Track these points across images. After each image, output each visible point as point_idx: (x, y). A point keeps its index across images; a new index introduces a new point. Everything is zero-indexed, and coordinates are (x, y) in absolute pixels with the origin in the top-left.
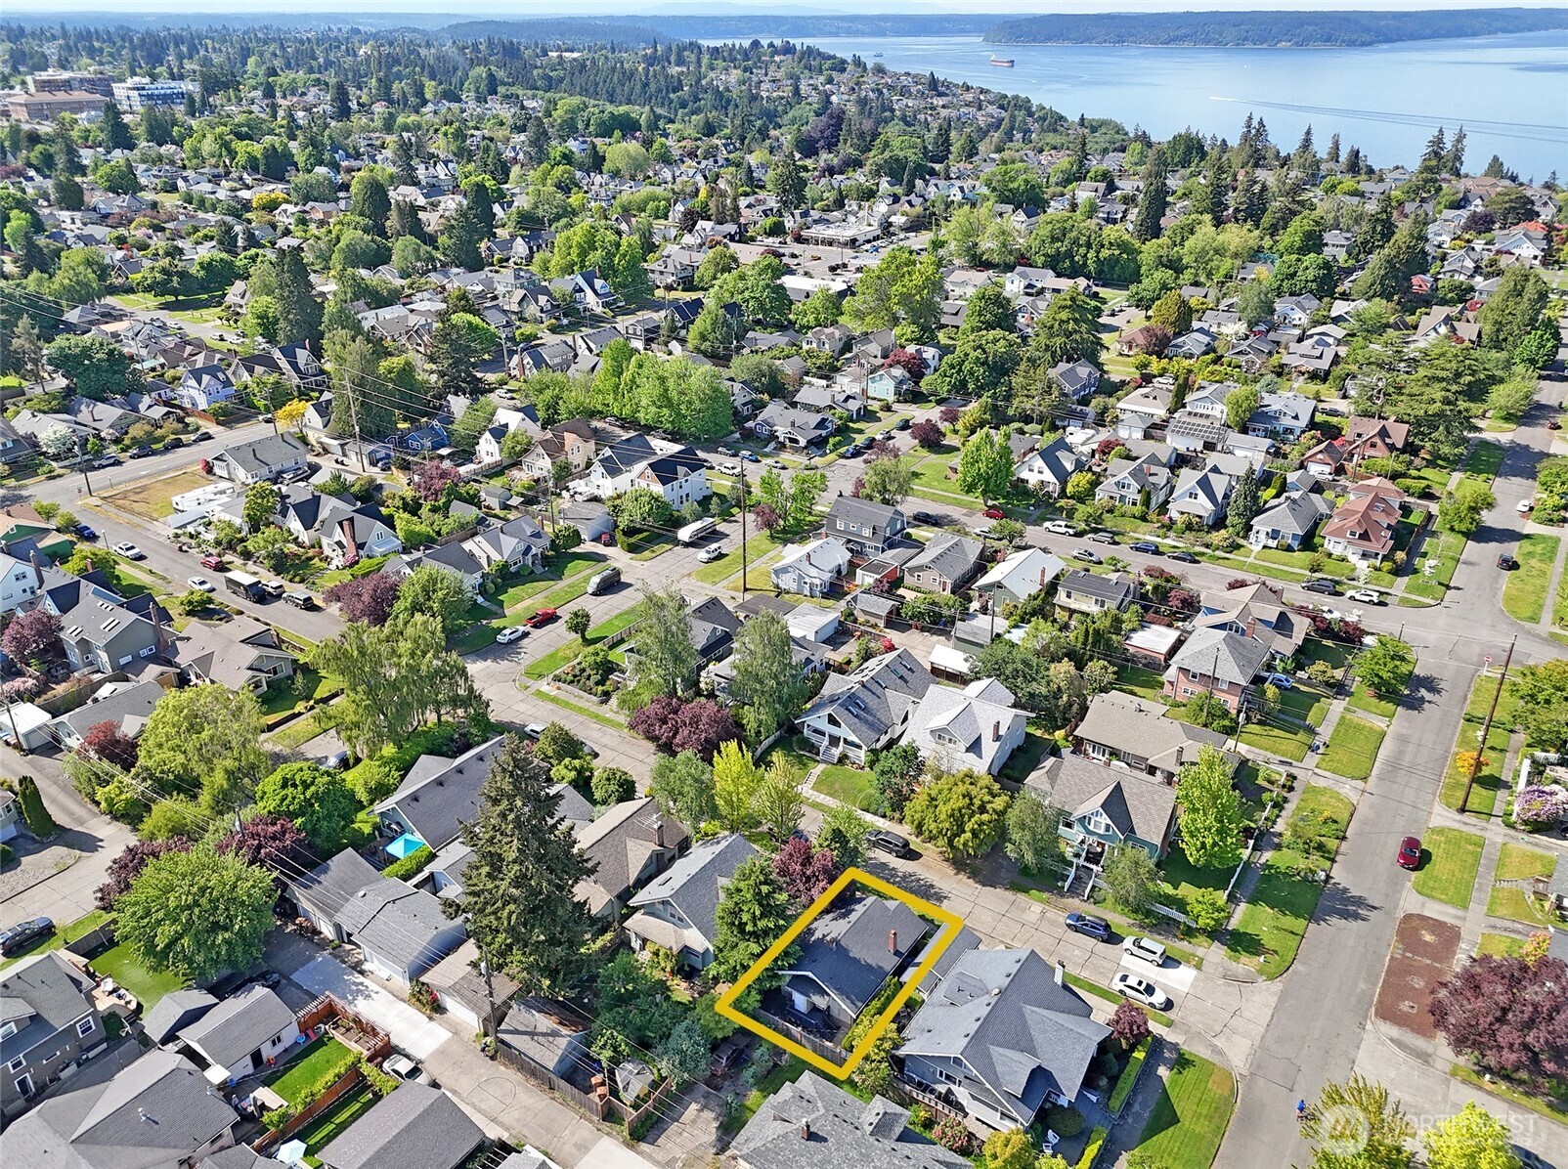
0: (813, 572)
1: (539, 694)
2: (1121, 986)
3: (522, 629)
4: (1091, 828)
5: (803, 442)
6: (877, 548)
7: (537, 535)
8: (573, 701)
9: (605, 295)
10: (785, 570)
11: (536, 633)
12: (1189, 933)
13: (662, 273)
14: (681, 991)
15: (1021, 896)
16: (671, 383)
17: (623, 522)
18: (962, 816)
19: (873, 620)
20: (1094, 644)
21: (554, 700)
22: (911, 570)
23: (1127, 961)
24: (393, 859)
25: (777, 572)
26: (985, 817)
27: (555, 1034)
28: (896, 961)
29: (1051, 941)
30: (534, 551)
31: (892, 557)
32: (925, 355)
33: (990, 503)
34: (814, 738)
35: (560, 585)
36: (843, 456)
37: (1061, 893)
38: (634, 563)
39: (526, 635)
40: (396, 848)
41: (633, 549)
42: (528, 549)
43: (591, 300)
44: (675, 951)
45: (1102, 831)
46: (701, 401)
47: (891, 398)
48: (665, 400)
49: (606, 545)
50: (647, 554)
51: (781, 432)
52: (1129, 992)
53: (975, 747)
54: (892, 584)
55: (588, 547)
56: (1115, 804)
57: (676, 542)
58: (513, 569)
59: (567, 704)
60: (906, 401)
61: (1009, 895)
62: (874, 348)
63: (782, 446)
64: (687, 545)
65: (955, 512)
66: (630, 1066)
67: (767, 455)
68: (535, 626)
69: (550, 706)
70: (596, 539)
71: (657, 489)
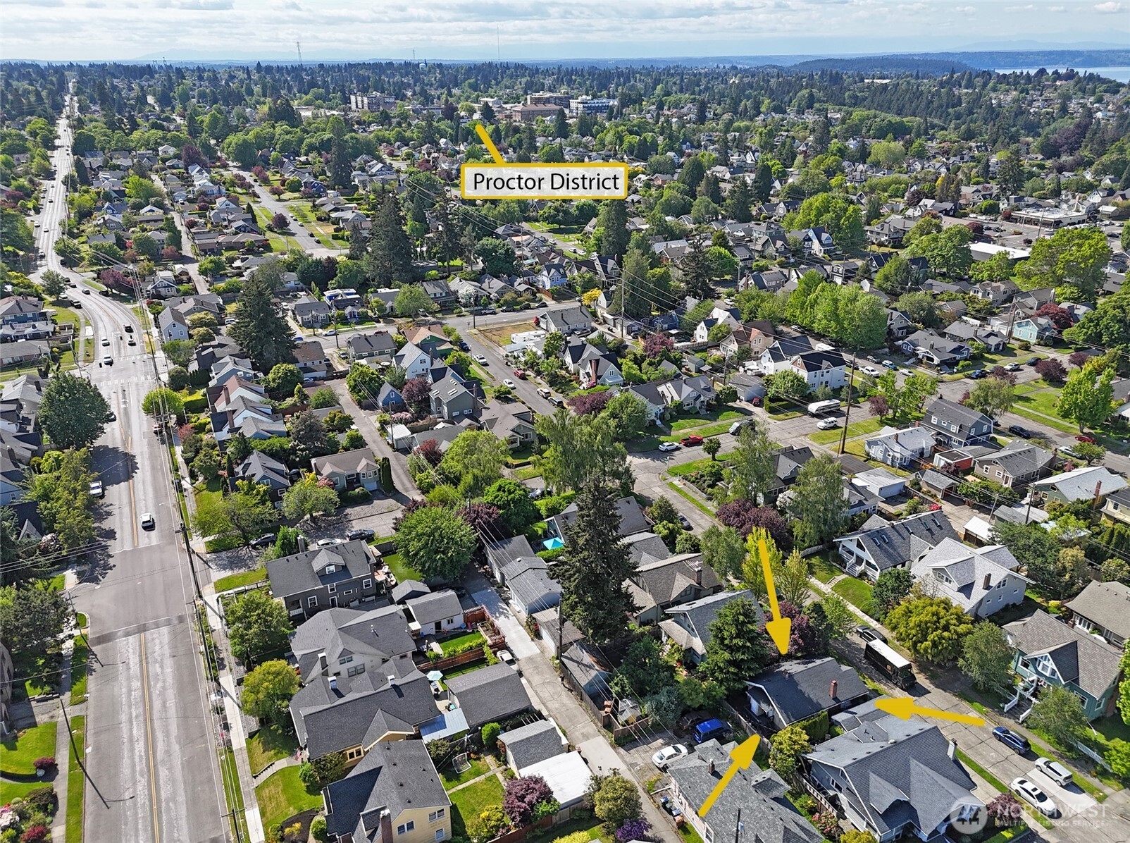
0: (897, 448)
1: (672, 485)
2: (1017, 787)
3: (676, 444)
4: (1040, 669)
5: (937, 361)
6: (960, 443)
7: (708, 389)
8: (691, 494)
9: (828, 245)
10: (875, 443)
11: (685, 449)
12: (1104, 774)
13: (878, 233)
14: (682, 674)
15: (965, 704)
16: (841, 305)
17: (772, 391)
18: (928, 628)
19: (933, 492)
20: (1117, 545)
21: (679, 490)
22: (982, 463)
23: (1034, 774)
25: (870, 444)
26: (946, 634)
27: (590, 667)
28: (833, 704)
29: (974, 739)
30: (702, 398)
31: (968, 452)
32: (1076, 312)
33: (1086, 430)
34: (845, 556)
35: (714, 424)
36: (970, 377)
37: (1001, 712)
38: (770, 420)
39: (678, 449)
40: (548, 544)
41: (772, 411)
42: (699, 396)
43: (816, 247)
44: (683, 648)
45: (1048, 674)
46: (861, 319)
47: (1033, 340)
48: (834, 315)
49: (755, 405)
50: (781, 416)
51: (921, 350)
52: (1023, 792)
53: (966, 589)
54: (962, 469)
55: (744, 405)
56: (1067, 657)
57: (806, 412)
58: (686, 408)
59: (686, 495)
60: (1046, 345)
61: (956, 700)
62: (1032, 301)
63: (920, 362)
64: (813, 415)
65: (1049, 432)
66: (628, 702)
67: (905, 367)
68: (686, 445)
69: (675, 493)
70: (750, 401)
71: (804, 374)
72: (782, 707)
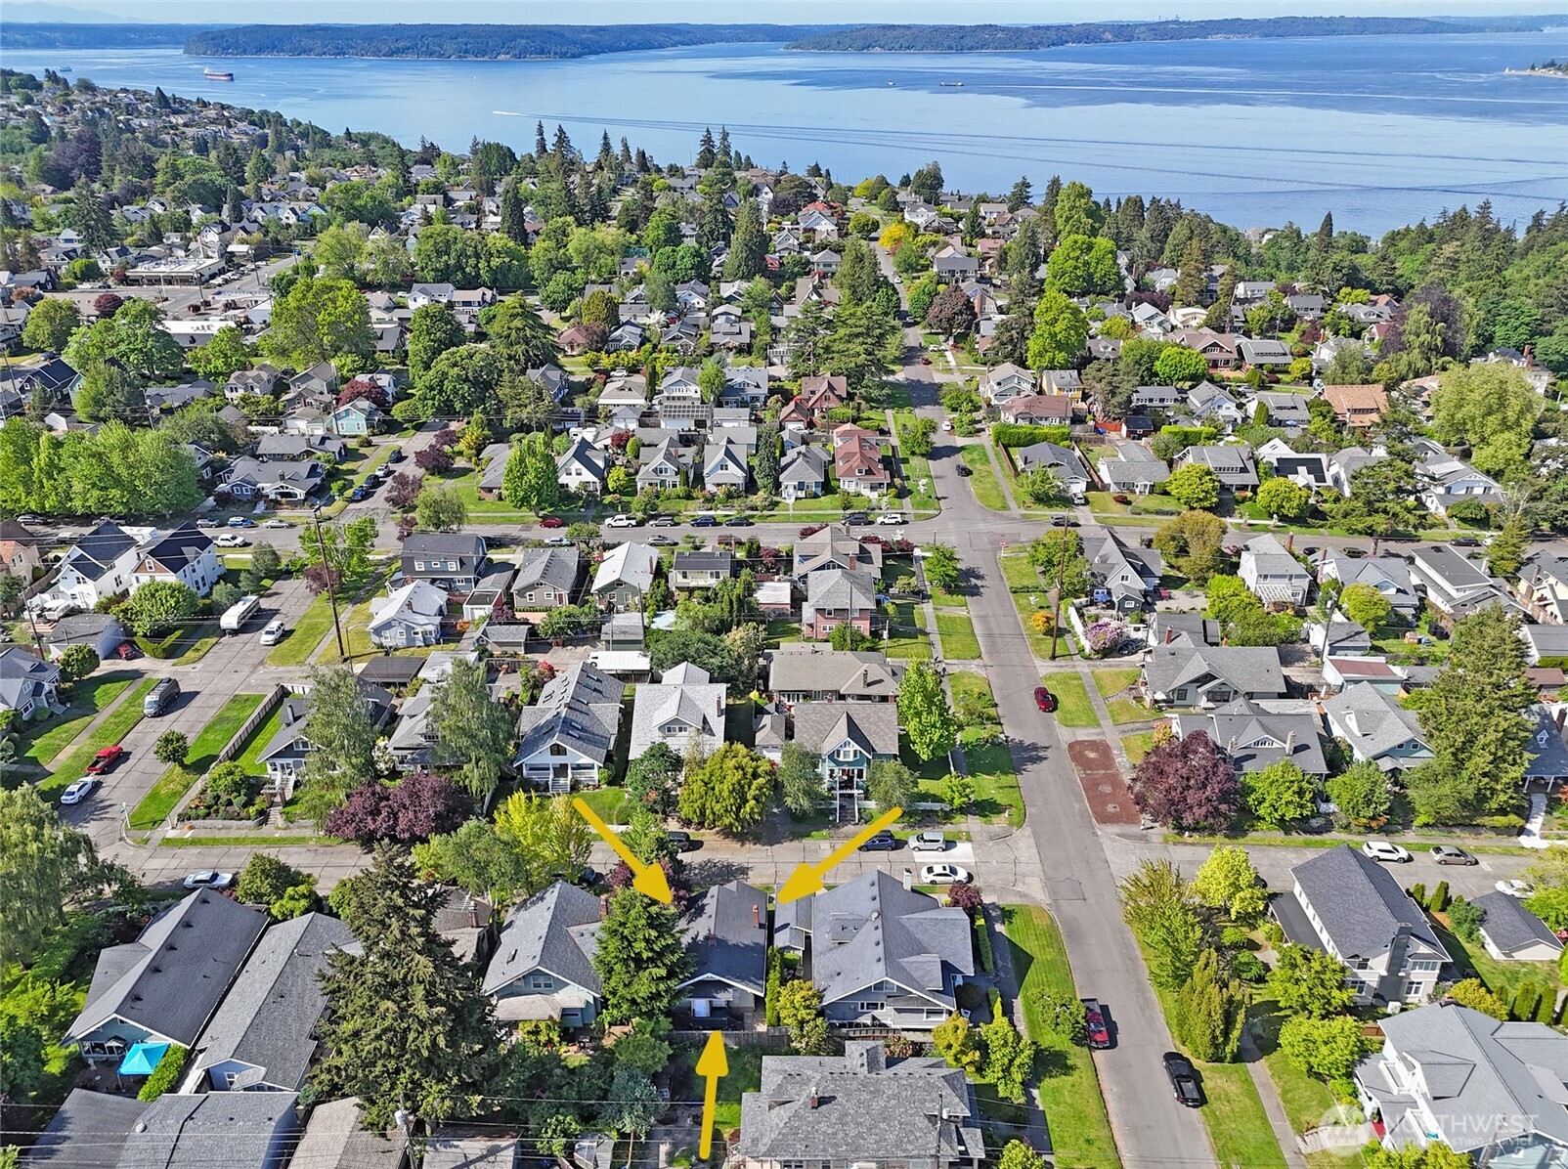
0: (422, 620)
1: (168, 842)
2: (931, 877)
3: (89, 779)
4: (841, 759)
5: (300, 494)
6: (468, 581)
7: (39, 668)
8: (220, 835)
11: (109, 780)
12: (947, 816)
14: (574, 1056)
15: (806, 841)
16: (115, 458)
17: (142, 627)
19: (510, 650)
21: (194, 842)
22: (521, 592)
23: (919, 856)
24: (142, 1079)
25: (378, 631)
26: (761, 781)
27: (494, 1151)
28: (764, 933)
29: (854, 866)
30: (47, 687)
31: (492, 584)
32: (379, 383)
33: (541, 513)
34: (536, 777)
35: (99, 720)
36: (351, 500)
37: (835, 825)
38: (179, 668)
39: (97, 786)
40: (134, 1064)
41: (171, 653)
42: (38, 687)
44: (557, 1018)
45: (851, 759)
46: (162, 471)
47: (364, 432)
48: (109, 478)
49: (129, 658)
50: (190, 654)
51: (269, 488)
52: (938, 879)
53: (706, 727)
54: (505, 610)
55: (106, 667)
56: (854, 731)
57: (222, 632)
58: (25, 716)
59: (215, 842)
60: (382, 434)
61: (796, 843)
62: (317, 384)
63: (276, 504)
64: (235, 632)
65: (513, 531)
66: (585, 1143)
67: (261, 517)
68: (103, 772)
69: (194, 850)
70: (113, 653)
71: (170, 578)
72: (741, 978)
